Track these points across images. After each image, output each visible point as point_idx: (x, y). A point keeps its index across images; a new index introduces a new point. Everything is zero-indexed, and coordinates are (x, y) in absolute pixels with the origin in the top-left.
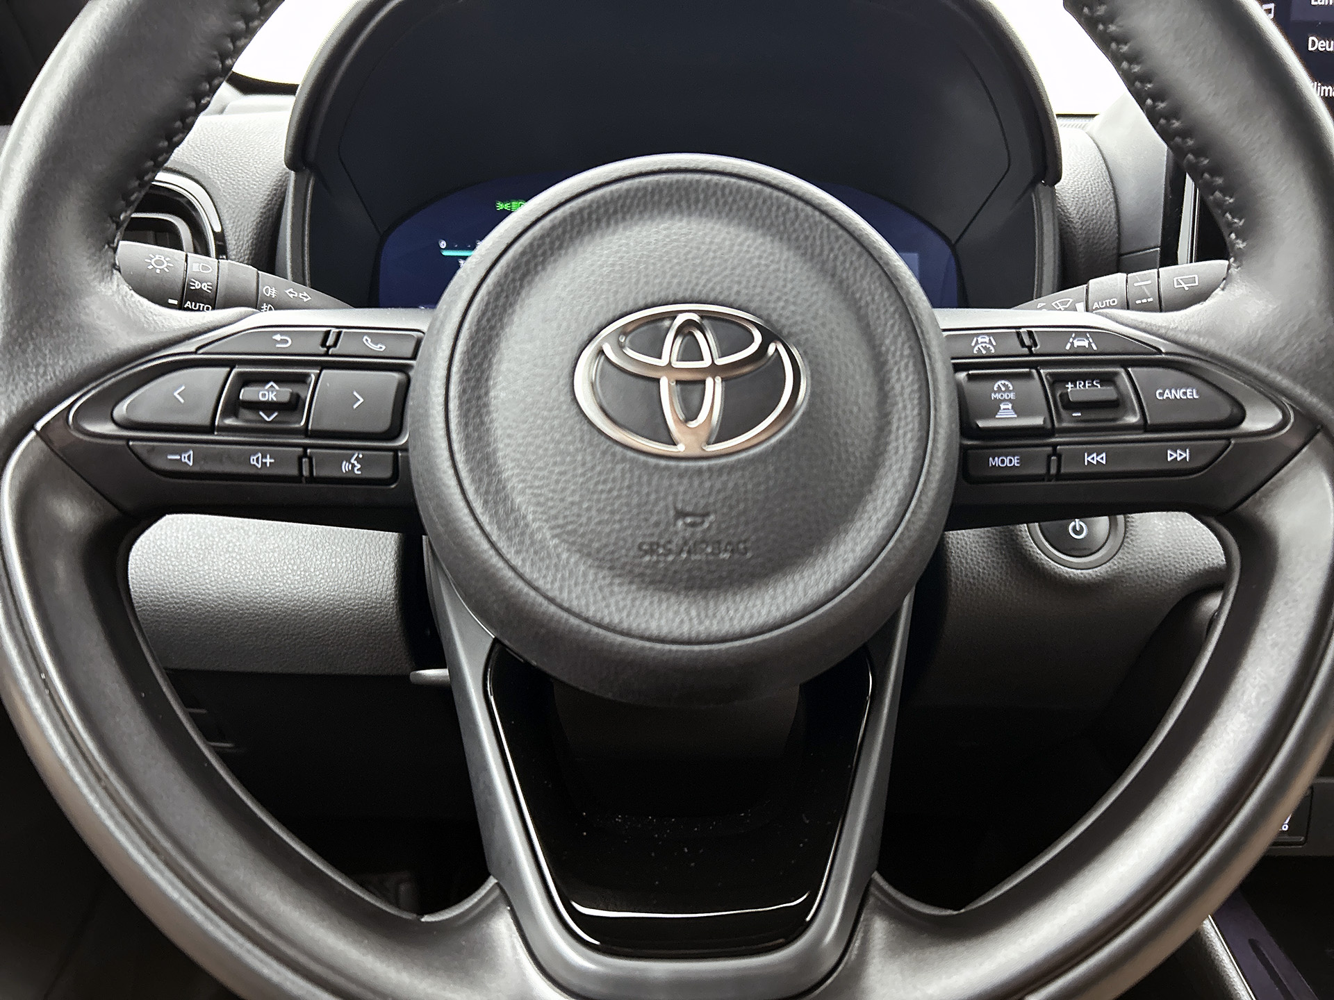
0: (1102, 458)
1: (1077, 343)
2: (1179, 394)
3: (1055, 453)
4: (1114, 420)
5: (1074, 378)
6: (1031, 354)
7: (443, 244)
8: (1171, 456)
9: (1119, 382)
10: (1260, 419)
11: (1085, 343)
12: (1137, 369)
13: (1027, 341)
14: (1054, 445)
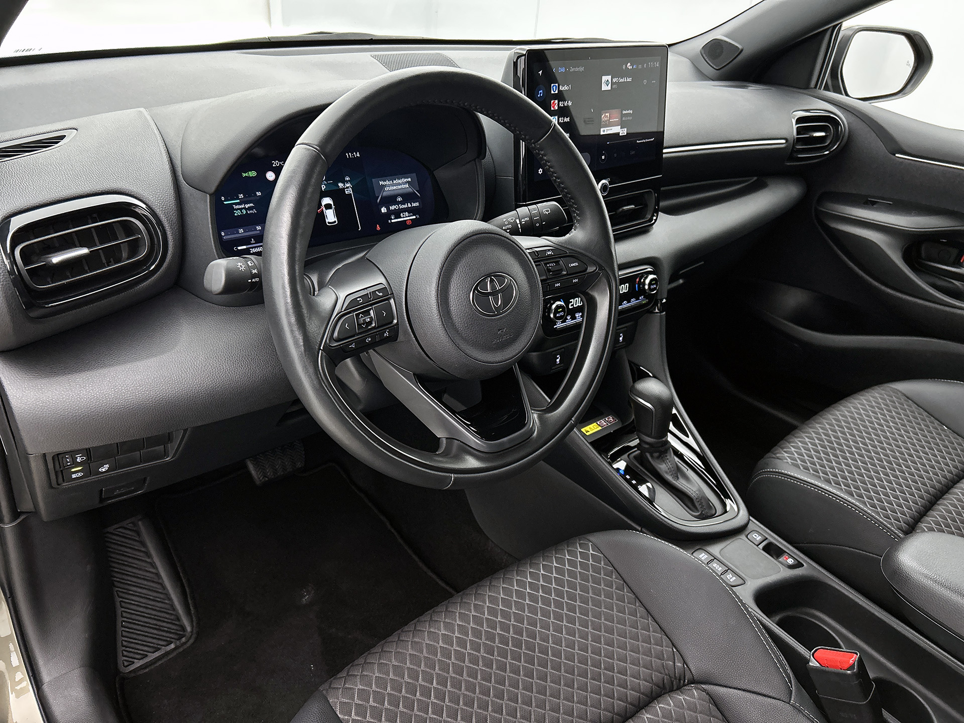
0: (559, 285)
1: (549, 253)
2: (574, 265)
3: (548, 285)
4: (560, 274)
5: (549, 263)
6: (539, 258)
7: (223, 198)
8: (574, 281)
9: (560, 263)
10: (591, 269)
11: (550, 253)
12: (564, 258)
13: (537, 255)
14: (548, 283)
